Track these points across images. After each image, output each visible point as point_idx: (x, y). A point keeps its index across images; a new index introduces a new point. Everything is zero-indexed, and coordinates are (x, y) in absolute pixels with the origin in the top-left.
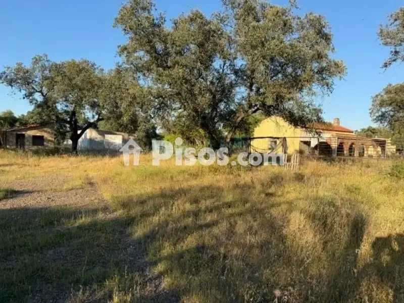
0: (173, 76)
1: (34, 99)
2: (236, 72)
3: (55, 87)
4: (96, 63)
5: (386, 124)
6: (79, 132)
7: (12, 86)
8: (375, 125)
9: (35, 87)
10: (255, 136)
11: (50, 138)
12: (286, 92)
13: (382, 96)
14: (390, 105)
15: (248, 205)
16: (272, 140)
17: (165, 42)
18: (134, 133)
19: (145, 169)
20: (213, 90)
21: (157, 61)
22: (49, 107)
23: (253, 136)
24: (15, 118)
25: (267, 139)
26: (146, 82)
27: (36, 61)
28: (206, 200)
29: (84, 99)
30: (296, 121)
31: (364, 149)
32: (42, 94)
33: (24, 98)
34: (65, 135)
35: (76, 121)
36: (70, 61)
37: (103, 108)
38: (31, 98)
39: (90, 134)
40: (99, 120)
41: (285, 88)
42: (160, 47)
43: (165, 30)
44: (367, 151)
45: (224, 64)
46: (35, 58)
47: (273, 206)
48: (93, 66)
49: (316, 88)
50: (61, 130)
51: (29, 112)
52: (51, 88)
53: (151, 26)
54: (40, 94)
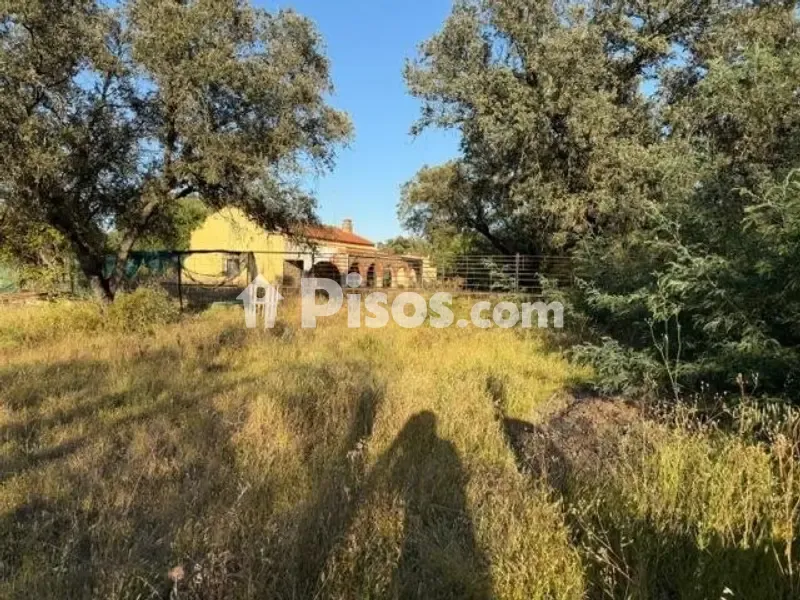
2: (137, 105)
5: (421, 232)
8: (406, 235)
10: (193, 248)
12: (244, 159)
13: (414, 185)
14: (426, 200)
15: (163, 396)
16: (229, 257)
20: (79, 138)
23: (188, 247)
25: (220, 254)
28: (58, 395)
30: (271, 219)
31: (390, 274)
41: (243, 152)
44: (396, 276)
45: (107, 84)
47: (218, 390)
49: (303, 157)
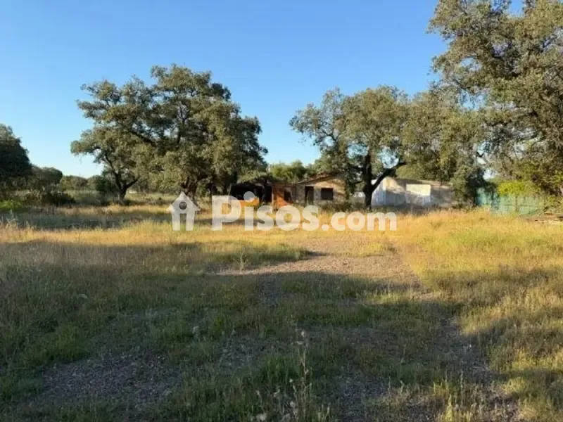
0: (525, 87)
1: (324, 145)
3: (347, 127)
4: (398, 88)
6: (373, 182)
7: (302, 131)
9: (325, 130)
11: (340, 191)
17: (509, 37)
18: (449, 181)
19: (470, 234)
21: (495, 69)
22: (340, 153)
24: (303, 168)
26: (475, 104)
27: (328, 97)
29: (382, 139)
32: (333, 137)
33: (314, 144)
34: (355, 187)
35: (370, 168)
36: (365, 91)
37: (406, 148)
38: (321, 143)
39: (388, 184)
40: (400, 164)
42: (499, 46)
43: (509, 17)
46: (326, 94)
48: (393, 92)
50: (350, 181)
51: (316, 161)
52: (343, 128)
53: (486, 17)
54: (330, 138)
